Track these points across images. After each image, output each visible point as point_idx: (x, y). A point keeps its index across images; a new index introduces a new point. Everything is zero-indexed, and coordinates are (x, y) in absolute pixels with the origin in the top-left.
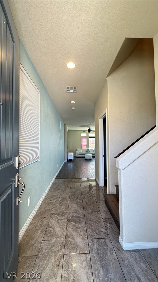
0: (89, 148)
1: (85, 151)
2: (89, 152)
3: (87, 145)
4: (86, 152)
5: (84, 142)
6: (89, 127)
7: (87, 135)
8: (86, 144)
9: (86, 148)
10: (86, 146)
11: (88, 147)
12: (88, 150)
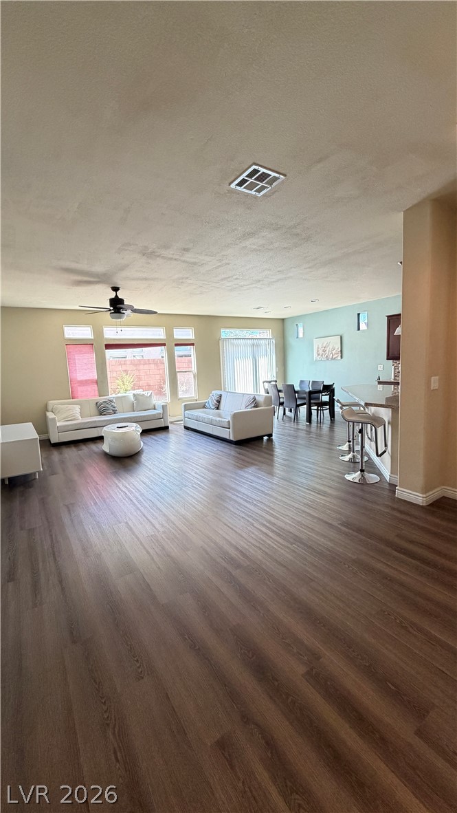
0: (112, 396)
1: (94, 409)
2: (115, 412)
3: (101, 382)
4: (101, 414)
5: (84, 367)
6: (116, 289)
7: (98, 332)
8: (94, 375)
9: (97, 393)
10: (95, 387)
11: (103, 390)
12: (105, 402)
